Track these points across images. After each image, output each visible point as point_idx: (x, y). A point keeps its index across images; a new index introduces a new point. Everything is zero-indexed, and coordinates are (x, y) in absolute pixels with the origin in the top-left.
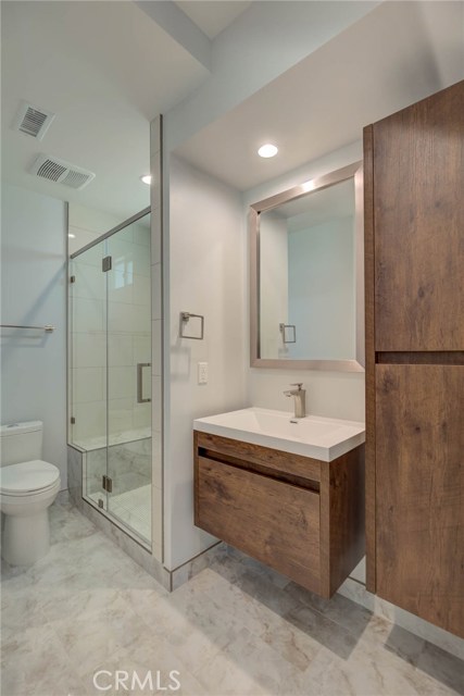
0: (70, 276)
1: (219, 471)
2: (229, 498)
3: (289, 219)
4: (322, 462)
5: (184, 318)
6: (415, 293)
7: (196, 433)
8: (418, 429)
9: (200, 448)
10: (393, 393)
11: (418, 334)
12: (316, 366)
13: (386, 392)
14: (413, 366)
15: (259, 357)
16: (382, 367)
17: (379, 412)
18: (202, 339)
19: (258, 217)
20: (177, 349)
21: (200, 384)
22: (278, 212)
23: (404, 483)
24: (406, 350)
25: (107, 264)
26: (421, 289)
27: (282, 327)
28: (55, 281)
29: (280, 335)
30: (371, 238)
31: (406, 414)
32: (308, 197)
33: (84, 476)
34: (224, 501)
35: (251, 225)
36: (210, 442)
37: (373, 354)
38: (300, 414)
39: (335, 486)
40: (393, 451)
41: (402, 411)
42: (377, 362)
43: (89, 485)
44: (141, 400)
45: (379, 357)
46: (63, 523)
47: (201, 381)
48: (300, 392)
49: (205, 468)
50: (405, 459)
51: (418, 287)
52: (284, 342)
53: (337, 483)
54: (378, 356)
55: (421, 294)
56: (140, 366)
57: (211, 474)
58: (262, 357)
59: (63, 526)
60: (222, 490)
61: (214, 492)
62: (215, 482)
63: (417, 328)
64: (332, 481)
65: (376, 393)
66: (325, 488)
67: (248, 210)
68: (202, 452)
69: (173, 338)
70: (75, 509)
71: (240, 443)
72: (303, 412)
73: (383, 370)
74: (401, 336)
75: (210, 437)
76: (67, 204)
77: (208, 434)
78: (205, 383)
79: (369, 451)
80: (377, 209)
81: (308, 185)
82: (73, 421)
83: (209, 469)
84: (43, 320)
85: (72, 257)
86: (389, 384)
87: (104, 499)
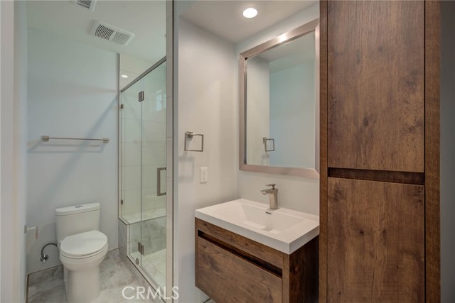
0: (120, 104)
1: (212, 249)
2: (218, 270)
3: (270, 63)
4: (284, 254)
5: (189, 136)
6: (361, 121)
7: (197, 220)
8: (362, 232)
9: (199, 231)
10: (342, 201)
11: (363, 156)
12: (286, 172)
13: (336, 200)
14: (359, 182)
15: (245, 162)
16: (333, 181)
17: (330, 215)
18: (202, 151)
19: (246, 62)
20: (183, 159)
21: (201, 183)
22: (261, 57)
23: (350, 275)
24: (352, 167)
25: (141, 97)
26: (365, 118)
27: (265, 140)
28: (110, 107)
29: (264, 145)
30: (325, 78)
31: (352, 219)
32: (281, 46)
33: (128, 241)
34: (214, 271)
35: (241, 67)
36: (205, 227)
37: (326, 169)
38: (273, 206)
39: (294, 272)
40: (341, 247)
41: (349, 217)
42: (329, 175)
43: (131, 247)
44: (159, 194)
45: (332, 172)
46: (112, 272)
47: (202, 181)
48: (273, 190)
49: (203, 246)
50: (351, 255)
51: (363, 116)
52: (266, 151)
53: (296, 269)
54: (330, 172)
55: (366, 123)
56: (159, 170)
57: (207, 250)
58: (248, 163)
59: (112, 275)
60: (213, 264)
61: (207, 264)
62: (209, 257)
63: (362, 152)
64: (292, 269)
65: (328, 200)
66: (286, 274)
67: (239, 57)
68: (200, 234)
69: (180, 152)
70: (122, 262)
71: (225, 230)
72: (276, 205)
73: (334, 183)
74: (349, 156)
75: (205, 224)
76: (119, 55)
77: (204, 222)
78: (205, 183)
79: (322, 245)
80: (330, 54)
81: (283, 38)
82: (122, 202)
83: (205, 247)
84: (101, 134)
85: (122, 91)
86: (339, 194)
87: (139, 258)
